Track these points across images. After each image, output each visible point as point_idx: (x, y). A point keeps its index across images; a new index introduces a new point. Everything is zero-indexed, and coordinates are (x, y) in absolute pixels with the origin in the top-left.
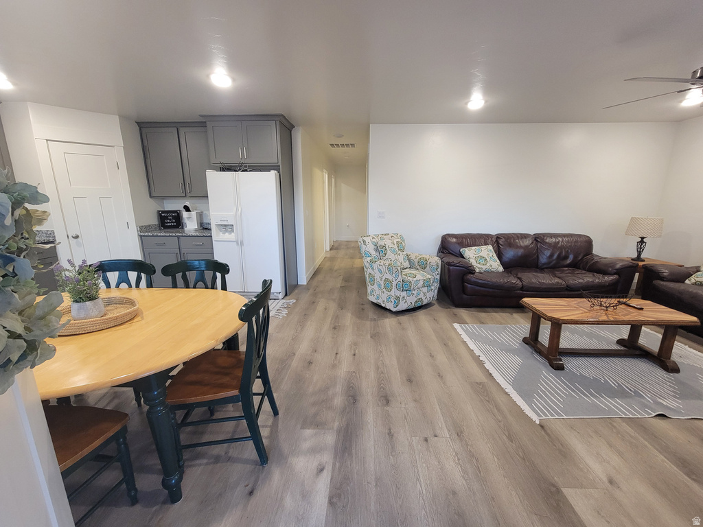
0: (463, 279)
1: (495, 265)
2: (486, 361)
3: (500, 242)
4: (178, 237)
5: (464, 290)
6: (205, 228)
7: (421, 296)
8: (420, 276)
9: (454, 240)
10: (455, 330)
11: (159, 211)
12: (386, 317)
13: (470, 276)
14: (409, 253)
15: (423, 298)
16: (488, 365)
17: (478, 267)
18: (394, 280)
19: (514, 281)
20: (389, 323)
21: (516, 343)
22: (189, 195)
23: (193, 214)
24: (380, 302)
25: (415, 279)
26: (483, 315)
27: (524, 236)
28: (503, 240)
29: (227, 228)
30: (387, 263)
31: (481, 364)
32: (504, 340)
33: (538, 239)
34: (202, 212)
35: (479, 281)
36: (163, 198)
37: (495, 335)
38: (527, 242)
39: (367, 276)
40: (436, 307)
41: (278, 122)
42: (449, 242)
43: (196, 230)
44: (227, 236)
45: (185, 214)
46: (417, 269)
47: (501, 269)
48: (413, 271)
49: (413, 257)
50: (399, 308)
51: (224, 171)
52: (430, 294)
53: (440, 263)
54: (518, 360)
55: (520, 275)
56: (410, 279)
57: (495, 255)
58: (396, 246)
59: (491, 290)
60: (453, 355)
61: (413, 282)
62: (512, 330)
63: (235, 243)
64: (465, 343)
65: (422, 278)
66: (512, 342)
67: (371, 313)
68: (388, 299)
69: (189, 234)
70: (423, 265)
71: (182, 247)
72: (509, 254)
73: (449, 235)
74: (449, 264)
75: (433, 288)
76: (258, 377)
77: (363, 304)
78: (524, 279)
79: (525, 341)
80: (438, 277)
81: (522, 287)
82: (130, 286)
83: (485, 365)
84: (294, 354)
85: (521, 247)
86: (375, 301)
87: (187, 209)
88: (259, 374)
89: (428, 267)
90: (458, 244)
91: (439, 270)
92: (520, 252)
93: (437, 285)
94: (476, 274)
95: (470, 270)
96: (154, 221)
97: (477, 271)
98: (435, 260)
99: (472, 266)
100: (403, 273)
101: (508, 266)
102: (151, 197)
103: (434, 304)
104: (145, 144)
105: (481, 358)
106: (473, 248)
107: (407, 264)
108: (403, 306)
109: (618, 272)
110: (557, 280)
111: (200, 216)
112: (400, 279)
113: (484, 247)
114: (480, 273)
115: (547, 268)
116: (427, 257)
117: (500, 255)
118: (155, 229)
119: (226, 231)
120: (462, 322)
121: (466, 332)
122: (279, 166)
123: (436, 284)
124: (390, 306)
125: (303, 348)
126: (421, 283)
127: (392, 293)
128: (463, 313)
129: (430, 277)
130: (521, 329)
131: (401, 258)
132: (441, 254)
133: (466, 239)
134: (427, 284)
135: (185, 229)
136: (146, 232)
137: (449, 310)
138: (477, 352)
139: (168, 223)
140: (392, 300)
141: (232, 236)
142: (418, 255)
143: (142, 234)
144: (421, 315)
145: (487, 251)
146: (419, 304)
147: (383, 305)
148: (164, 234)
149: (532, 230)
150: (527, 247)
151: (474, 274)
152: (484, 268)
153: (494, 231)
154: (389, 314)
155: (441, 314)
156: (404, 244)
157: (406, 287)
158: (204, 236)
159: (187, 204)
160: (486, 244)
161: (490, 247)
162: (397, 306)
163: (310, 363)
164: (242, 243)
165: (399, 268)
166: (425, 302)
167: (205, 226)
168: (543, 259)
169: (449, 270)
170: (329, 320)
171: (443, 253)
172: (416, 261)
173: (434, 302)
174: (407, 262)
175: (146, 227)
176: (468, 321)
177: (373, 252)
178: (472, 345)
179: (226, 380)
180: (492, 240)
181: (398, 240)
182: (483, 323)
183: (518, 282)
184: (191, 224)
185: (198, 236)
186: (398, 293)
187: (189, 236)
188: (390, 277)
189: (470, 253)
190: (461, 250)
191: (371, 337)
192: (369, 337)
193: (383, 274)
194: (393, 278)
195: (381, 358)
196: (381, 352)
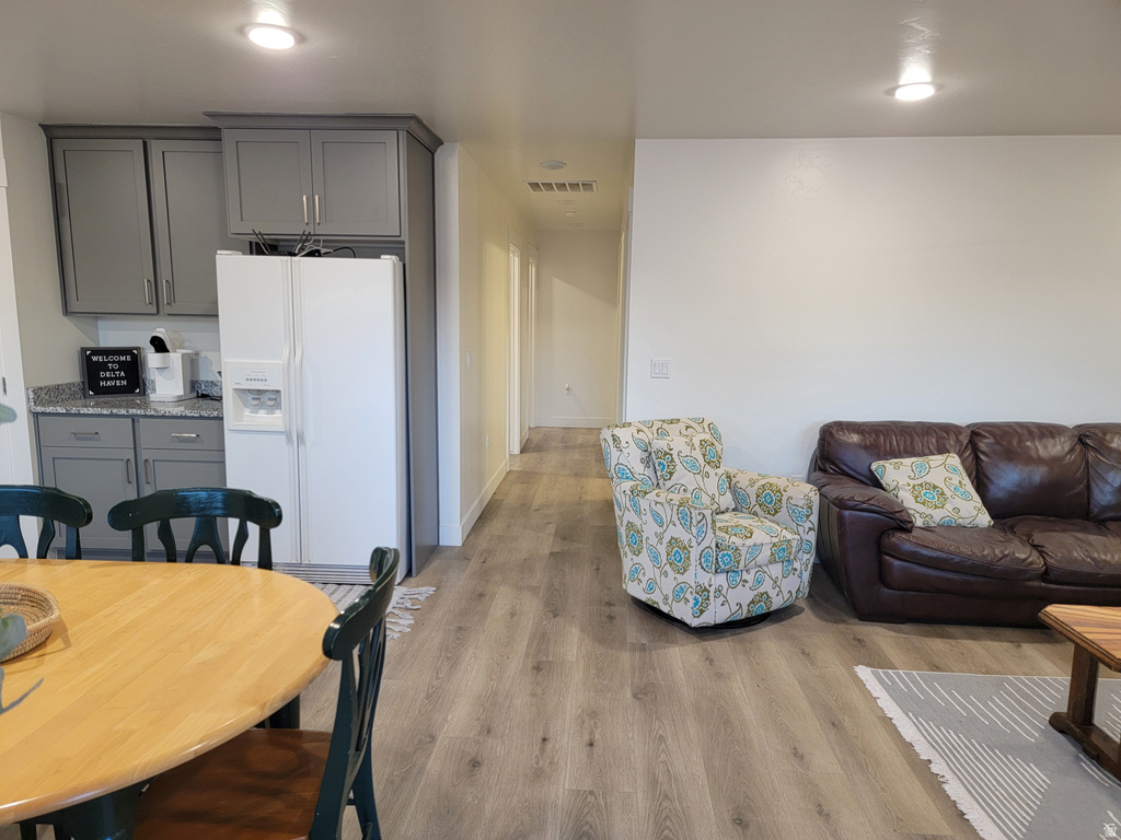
0: (880, 549)
1: (971, 510)
2: (949, 776)
3: (982, 446)
4: (134, 419)
5: (882, 575)
6: (203, 393)
7: (767, 587)
8: (763, 534)
9: (855, 438)
10: (860, 684)
11: (84, 350)
12: (674, 642)
13: (898, 539)
14: (732, 471)
15: (772, 593)
16: (954, 789)
17: (921, 513)
18: (694, 543)
19: (1022, 553)
20: (681, 657)
21: (1034, 730)
22: (166, 309)
23: (175, 358)
24: (656, 598)
25: (749, 542)
26: (937, 645)
27: (1049, 431)
28: (991, 440)
29: (263, 398)
30: (676, 498)
31: (934, 784)
32: (999, 718)
33: (1089, 439)
34: (197, 354)
35: (924, 552)
36: (97, 315)
37: (973, 704)
38: (1057, 448)
39: (622, 531)
40: (808, 617)
41: (403, 135)
42: (841, 444)
43: (180, 400)
44: (263, 418)
45: (153, 359)
46: (755, 514)
47: (985, 519)
48: (745, 521)
49: (742, 481)
50: (707, 619)
51: (260, 252)
52: (789, 583)
53: (816, 498)
54: (1036, 777)
55: (1038, 538)
56: (737, 541)
57: (967, 481)
58: (698, 454)
59: (956, 577)
60: (857, 756)
61: (743, 551)
62: (1018, 690)
63: (283, 437)
64: (887, 722)
65: (767, 539)
66: (1021, 726)
67: (633, 628)
68: (679, 593)
69: (162, 410)
70: (769, 503)
71: (143, 442)
72: (1008, 478)
73: (840, 425)
74: (841, 504)
75: (797, 565)
76: (350, 802)
77: (610, 604)
78: (1049, 548)
79: (1057, 722)
80: (812, 537)
81: (1046, 572)
82: (23, 554)
83: (946, 787)
84: (433, 739)
85: (1039, 461)
86: (643, 597)
87: (159, 345)
88: (351, 795)
89: (784, 510)
90: (866, 448)
91: (814, 518)
92: (1038, 474)
93: (808, 559)
94: (914, 533)
95: (902, 524)
96: (71, 374)
97: (919, 522)
98: (805, 494)
99: (904, 510)
100: (718, 525)
101: (1005, 512)
102: (66, 311)
103: (802, 610)
104: (61, 179)
105: (935, 768)
106: (908, 461)
107: (727, 500)
108: (717, 613)
111: (192, 363)
112: (710, 540)
113: (937, 459)
114: (927, 529)
115: (1113, 519)
116: (781, 483)
117: (981, 483)
118: (73, 396)
119: (261, 406)
120: (878, 661)
121: (892, 690)
122: (403, 243)
123: (806, 556)
124: (682, 611)
125: (457, 720)
126: (766, 553)
127: (689, 577)
128: (881, 636)
129: (789, 536)
130: (1044, 690)
131: (711, 485)
132: (818, 474)
133: (887, 435)
134: (781, 555)
135: (153, 397)
136: (50, 403)
137: (841, 626)
138: (924, 751)
139: (106, 379)
140: (688, 596)
141: (274, 419)
142: (756, 477)
143: (40, 409)
144: (766, 636)
145: (946, 470)
146: (760, 609)
147: (665, 609)
148: (98, 411)
149: (1070, 415)
150: (1056, 460)
151: (909, 531)
152: (938, 516)
153: (963, 415)
154: (679, 634)
155: (822, 638)
156: (719, 447)
157: (725, 562)
158: (201, 417)
159: (160, 332)
160: (942, 450)
161: (954, 460)
162: (702, 612)
163: (475, 764)
164: (301, 438)
165: (708, 513)
166: (777, 603)
167: (203, 389)
168: (1103, 496)
169: (841, 518)
170: (521, 646)
171: (824, 471)
172: (752, 492)
173: (802, 604)
174: (729, 494)
175: (49, 390)
176: (895, 660)
177: (639, 468)
178: (908, 731)
179: (274, 807)
180: (958, 441)
181: (703, 437)
182: (938, 668)
183: (1034, 556)
184: (166, 383)
185: (186, 417)
186: (704, 578)
187: (163, 417)
188: (684, 536)
189: (899, 476)
190: (874, 466)
191: (635, 696)
192: (629, 695)
193: (665, 527)
194: (693, 538)
195: (663, 757)
196: (662, 739)
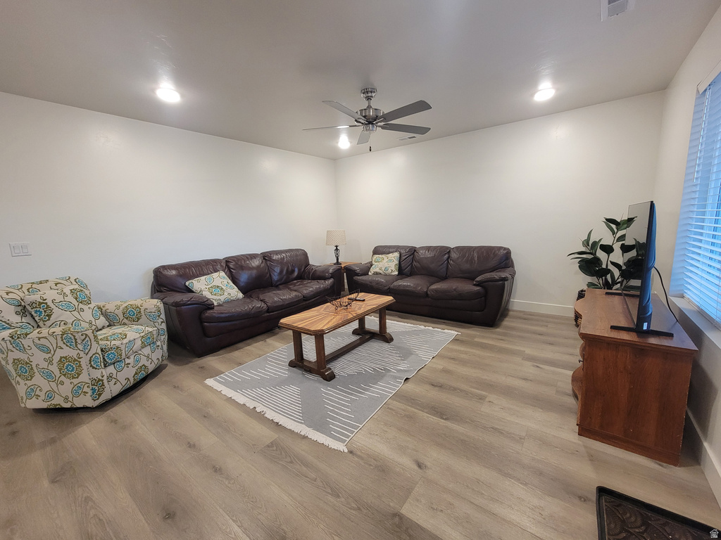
0: (201, 321)
1: (234, 293)
2: (265, 409)
3: (231, 266)
5: (205, 333)
7: (144, 361)
8: (133, 333)
9: (174, 272)
10: (210, 388)
12: (80, 424)
13: (209, 313)
14: (101, 304)
15: (147, 364)
16: (270, 415)
17: (216, 299)
18: (82, 354)
19: (258, 304)
20: (90, 432)
21: (284, 371)
24: (58, 401)
25: (125, 341)
26: (236, 354)
27: (253, 256)
28: (234, 263)
30: (58, 330)
31: (260, 417)
32: (272, 373)
33: (266, 257)
35: (223, 315)
37: (260, 372)
38: (256, 263)
39: (10, 368)
40: (171, 368)
42: (166, 276)
46: (125, 324)
47: (241, 295)
48: (118, 330)
49: (111, 307)
50: (106, 396)
52: (155, 355)
53: (161, 306)
54: (294, 390)
55: (262, 297)
56: (117, 343)
57: (230, 281)
58: (70, 298)
59: (238, 322)
60: (222, 426)
61: (123, 347)
62: (273, 358)
64: (230, 400)
65: (138, 335)
66: (280, 372)
67: (39, 432)
68: (77, 391)
70: (133, 316)
72: (244, 277)
73: (164, 267)
74: (177, 305)
75: (159, 343)
77: (10, 424)
78: (267, 300)
79: (292, 364)
80: (164, 326)
81: (268, 309)
83: (266, 415)
85: (253, 268)
86: (45, 405)
89: (143, 317)
90: (181, 276)
91: (163, 316)
92: (254, 272)
93: (165, 337)
94: (215, 308)
95: (207, 306)
97: (215, 304)
98: (155, 304)
99: (208, 300)
100: (99, 338)
101: (247, 290)
103: (166, 365)
105: (258, 410)
106: (203, 278)
107: (102, 321)
108: (111, 390)
109: (332, 276)
110: (294, 294)
112: (95, 348)
113: (215, 275)
114: (219, 305)
115: (280, 284)
116: (138, 303)
117: (234, 280)
120: (214, 374)
121: (226, 384)
123: (162, 337)
124: (87, 401)
126: (139, 343)
127: (84, 377)
128: (211, 361)
129: (150, 330)
130: (281, 354)
131: (87, 315)
132: (158, 294)
133: (189, 268)
134: (148, 341)
137: (190, 365)
138: (251, 404)
140: (86, 389)
142: (119, 303)
144: (152, 391)
145: (220, 278)
146: (143, 374)
147: (68, 405)
149: (259, 249)
150: (258, 267)
151: (213, 308)
152: (222, 298)
153: (221, 254)
154: (84, 416)
155: (183, 375)
156: (87, 292)
157: (109, 358)
160: (216, 271)
161: (222, 274)
162: (100, 395)
165: (89, 333)
166: (151, 368)
168: (275, 277)
169: (179, 313)
171: (161, 292)
172: (119, 313)
173: (165, 362)
174: (102, 318)
176: (223, 371)
177: (15, 319)
178: (241, 399)
180: (221, 266)
181: (72, 287)
182: (241, 364)
183: (263, 305)
186: (97, 374)
188: (72, 353)
189: (201, 285)
190: (187, 284)
191: (53, 481)
192: (46, 483)
193: (52, 352)
194: (80, 352)
195: (92, 512)
196: (87, 499)
